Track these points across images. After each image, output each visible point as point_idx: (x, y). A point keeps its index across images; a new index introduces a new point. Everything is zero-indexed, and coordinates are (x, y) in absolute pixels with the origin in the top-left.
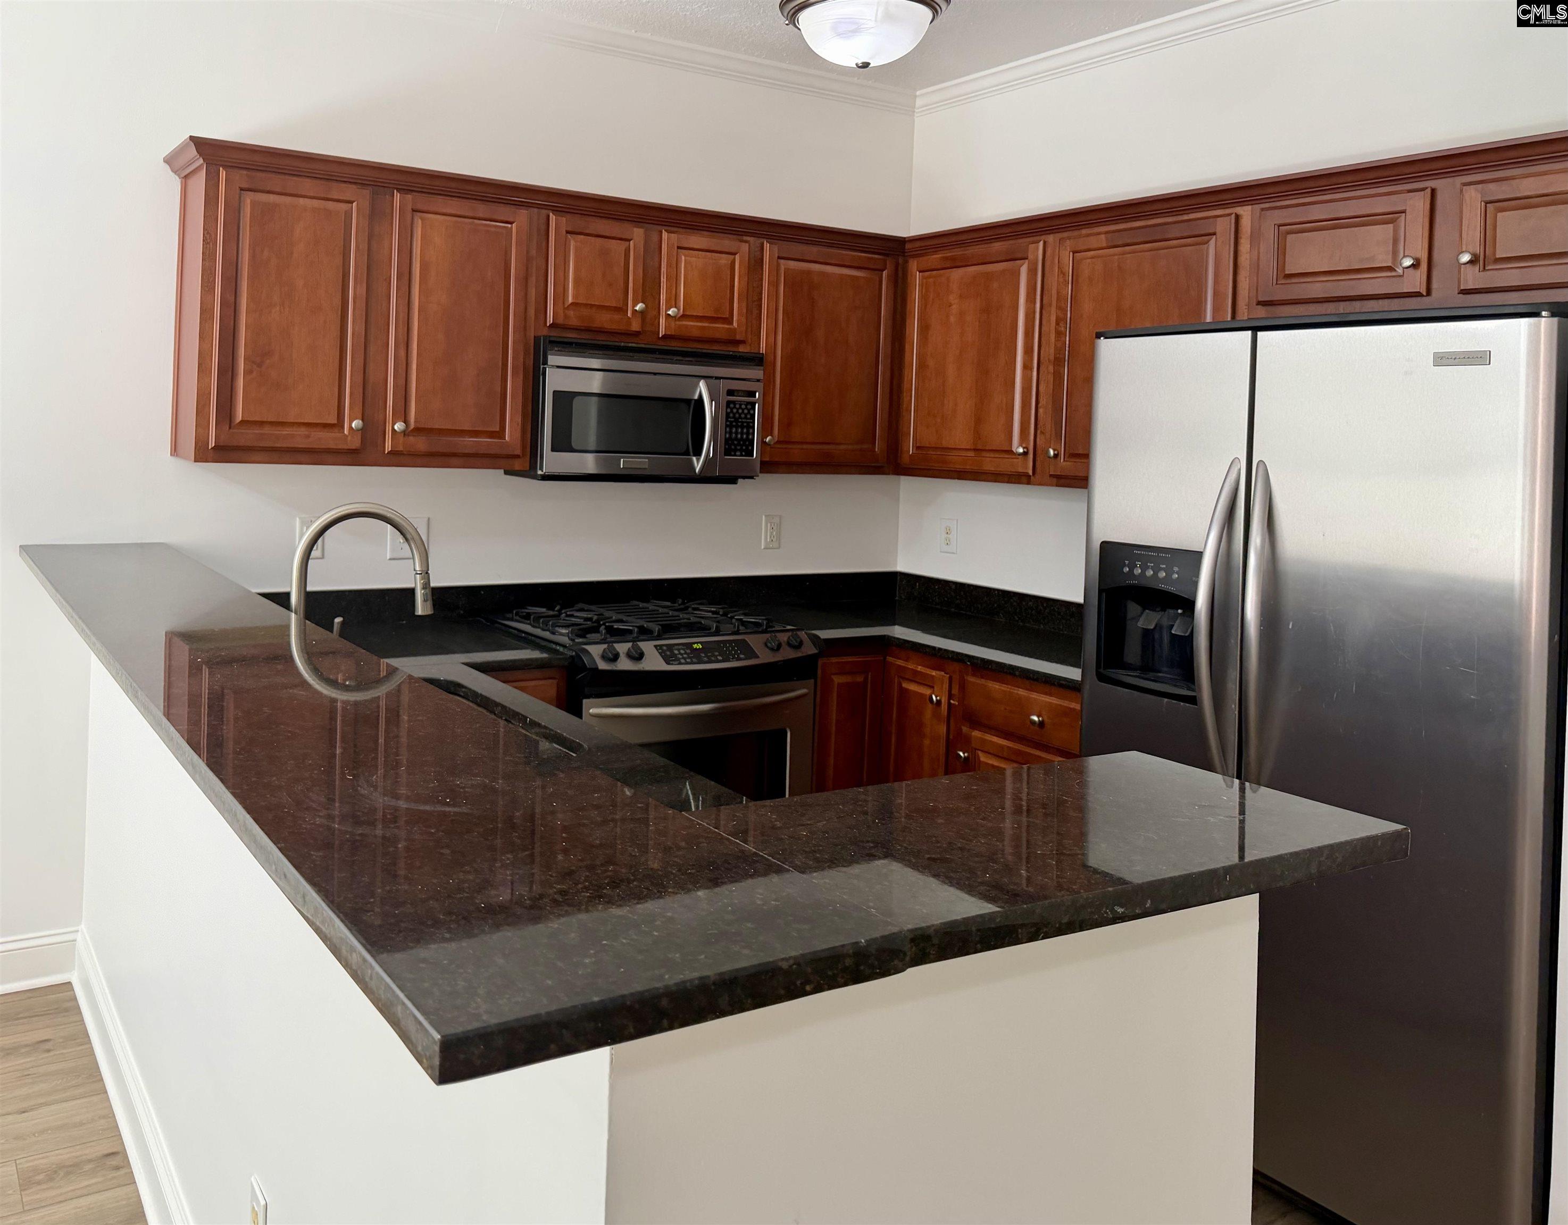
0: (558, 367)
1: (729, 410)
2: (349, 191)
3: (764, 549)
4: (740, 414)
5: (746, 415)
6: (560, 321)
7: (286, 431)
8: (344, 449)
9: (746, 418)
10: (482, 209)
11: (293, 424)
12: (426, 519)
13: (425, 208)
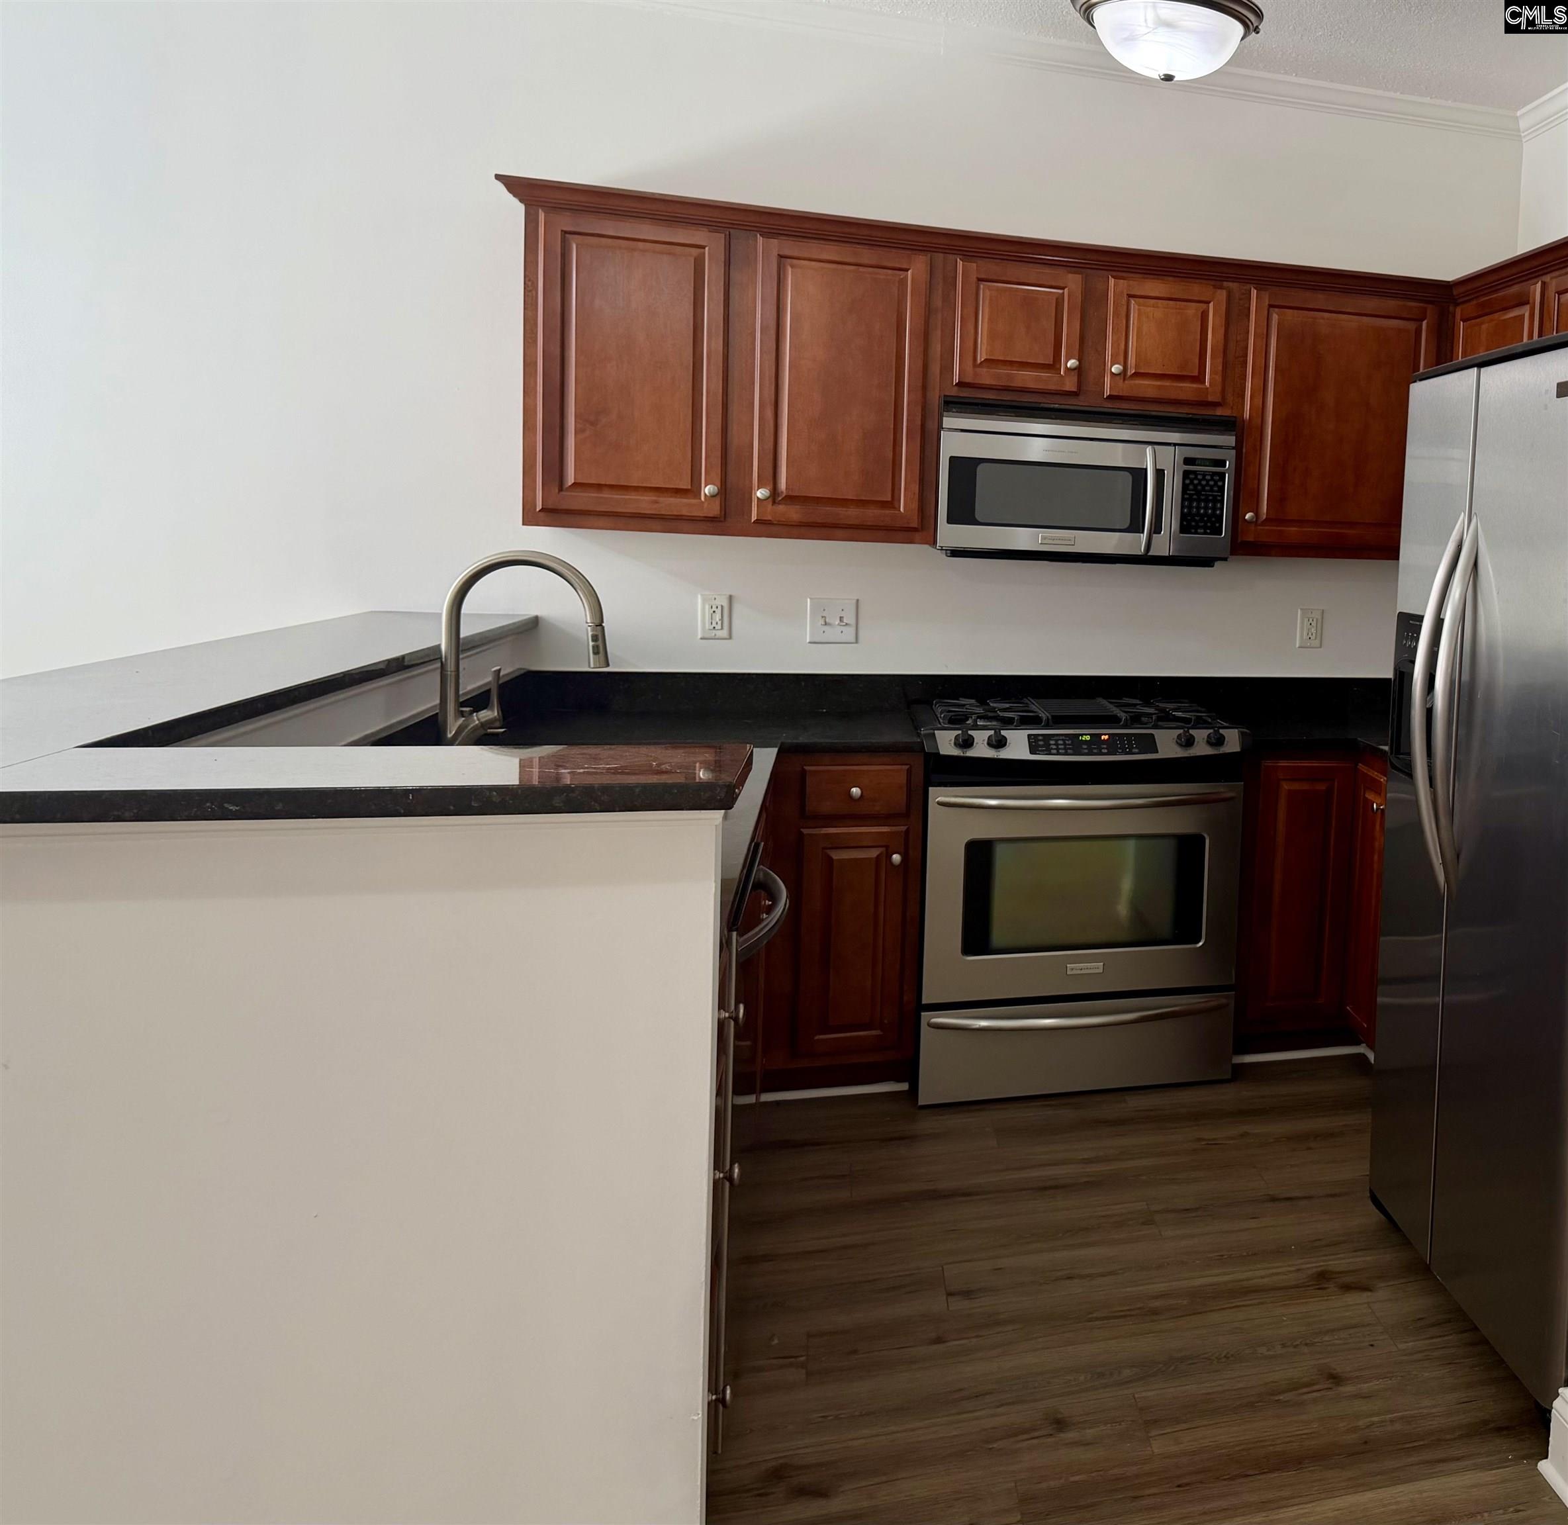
0: (956, 430)
1: (1187, 482)
2: (698, 236)
3: (1299, 647)
4: (1203, 486)
5: (1212, 487)
6: (968, 379)
7: (633, 496)
8: (699, 517)
9: (1212, 490)
10: (867, 255)
11: (636, 489)
12: (855, 601)
13: (796, 254)
